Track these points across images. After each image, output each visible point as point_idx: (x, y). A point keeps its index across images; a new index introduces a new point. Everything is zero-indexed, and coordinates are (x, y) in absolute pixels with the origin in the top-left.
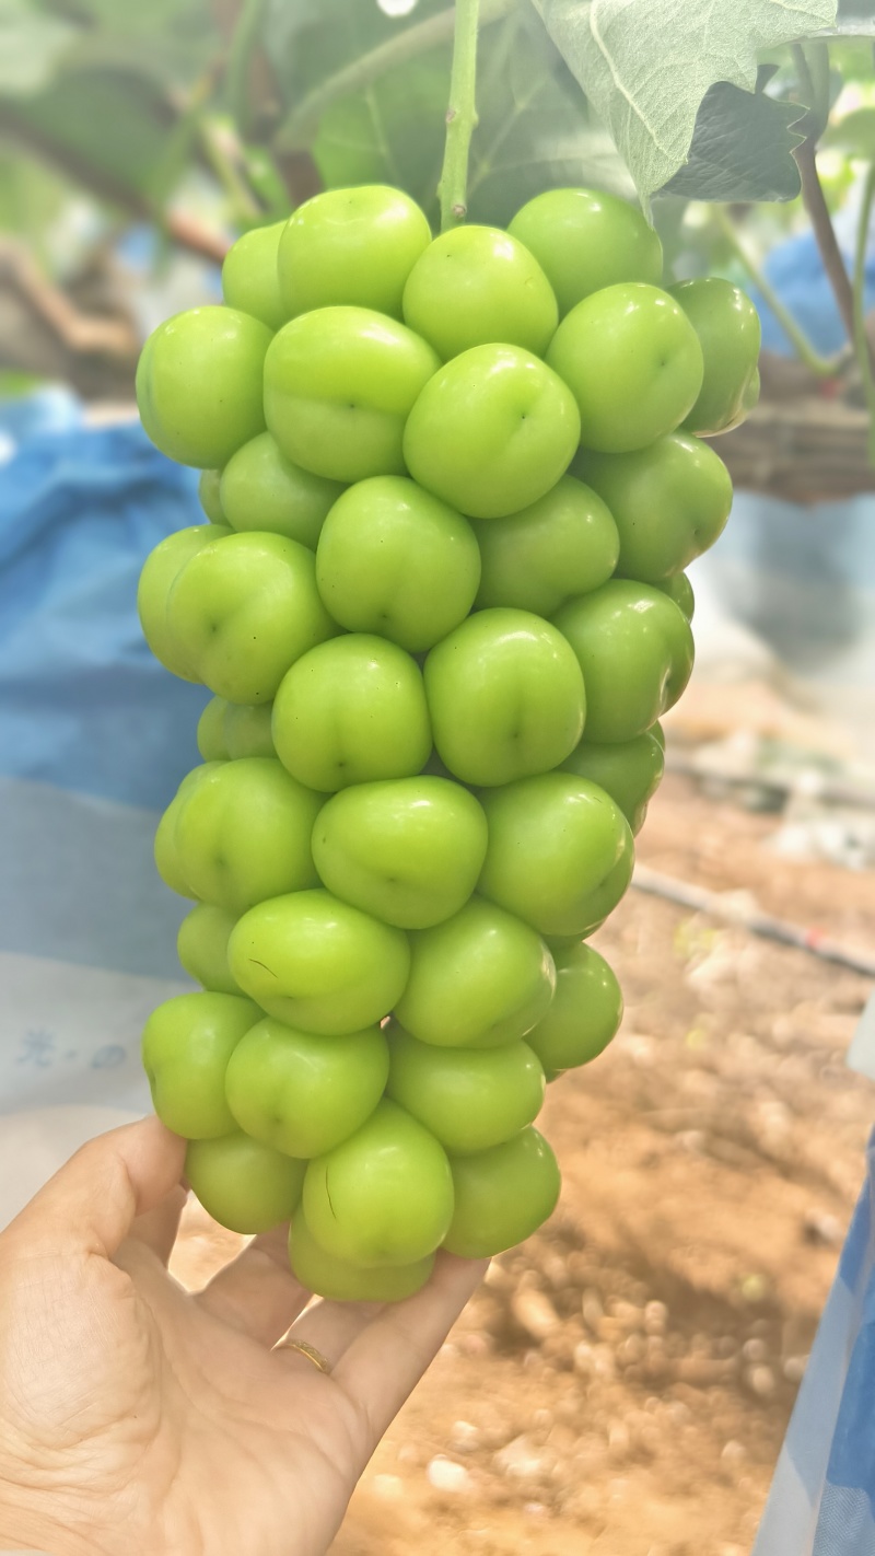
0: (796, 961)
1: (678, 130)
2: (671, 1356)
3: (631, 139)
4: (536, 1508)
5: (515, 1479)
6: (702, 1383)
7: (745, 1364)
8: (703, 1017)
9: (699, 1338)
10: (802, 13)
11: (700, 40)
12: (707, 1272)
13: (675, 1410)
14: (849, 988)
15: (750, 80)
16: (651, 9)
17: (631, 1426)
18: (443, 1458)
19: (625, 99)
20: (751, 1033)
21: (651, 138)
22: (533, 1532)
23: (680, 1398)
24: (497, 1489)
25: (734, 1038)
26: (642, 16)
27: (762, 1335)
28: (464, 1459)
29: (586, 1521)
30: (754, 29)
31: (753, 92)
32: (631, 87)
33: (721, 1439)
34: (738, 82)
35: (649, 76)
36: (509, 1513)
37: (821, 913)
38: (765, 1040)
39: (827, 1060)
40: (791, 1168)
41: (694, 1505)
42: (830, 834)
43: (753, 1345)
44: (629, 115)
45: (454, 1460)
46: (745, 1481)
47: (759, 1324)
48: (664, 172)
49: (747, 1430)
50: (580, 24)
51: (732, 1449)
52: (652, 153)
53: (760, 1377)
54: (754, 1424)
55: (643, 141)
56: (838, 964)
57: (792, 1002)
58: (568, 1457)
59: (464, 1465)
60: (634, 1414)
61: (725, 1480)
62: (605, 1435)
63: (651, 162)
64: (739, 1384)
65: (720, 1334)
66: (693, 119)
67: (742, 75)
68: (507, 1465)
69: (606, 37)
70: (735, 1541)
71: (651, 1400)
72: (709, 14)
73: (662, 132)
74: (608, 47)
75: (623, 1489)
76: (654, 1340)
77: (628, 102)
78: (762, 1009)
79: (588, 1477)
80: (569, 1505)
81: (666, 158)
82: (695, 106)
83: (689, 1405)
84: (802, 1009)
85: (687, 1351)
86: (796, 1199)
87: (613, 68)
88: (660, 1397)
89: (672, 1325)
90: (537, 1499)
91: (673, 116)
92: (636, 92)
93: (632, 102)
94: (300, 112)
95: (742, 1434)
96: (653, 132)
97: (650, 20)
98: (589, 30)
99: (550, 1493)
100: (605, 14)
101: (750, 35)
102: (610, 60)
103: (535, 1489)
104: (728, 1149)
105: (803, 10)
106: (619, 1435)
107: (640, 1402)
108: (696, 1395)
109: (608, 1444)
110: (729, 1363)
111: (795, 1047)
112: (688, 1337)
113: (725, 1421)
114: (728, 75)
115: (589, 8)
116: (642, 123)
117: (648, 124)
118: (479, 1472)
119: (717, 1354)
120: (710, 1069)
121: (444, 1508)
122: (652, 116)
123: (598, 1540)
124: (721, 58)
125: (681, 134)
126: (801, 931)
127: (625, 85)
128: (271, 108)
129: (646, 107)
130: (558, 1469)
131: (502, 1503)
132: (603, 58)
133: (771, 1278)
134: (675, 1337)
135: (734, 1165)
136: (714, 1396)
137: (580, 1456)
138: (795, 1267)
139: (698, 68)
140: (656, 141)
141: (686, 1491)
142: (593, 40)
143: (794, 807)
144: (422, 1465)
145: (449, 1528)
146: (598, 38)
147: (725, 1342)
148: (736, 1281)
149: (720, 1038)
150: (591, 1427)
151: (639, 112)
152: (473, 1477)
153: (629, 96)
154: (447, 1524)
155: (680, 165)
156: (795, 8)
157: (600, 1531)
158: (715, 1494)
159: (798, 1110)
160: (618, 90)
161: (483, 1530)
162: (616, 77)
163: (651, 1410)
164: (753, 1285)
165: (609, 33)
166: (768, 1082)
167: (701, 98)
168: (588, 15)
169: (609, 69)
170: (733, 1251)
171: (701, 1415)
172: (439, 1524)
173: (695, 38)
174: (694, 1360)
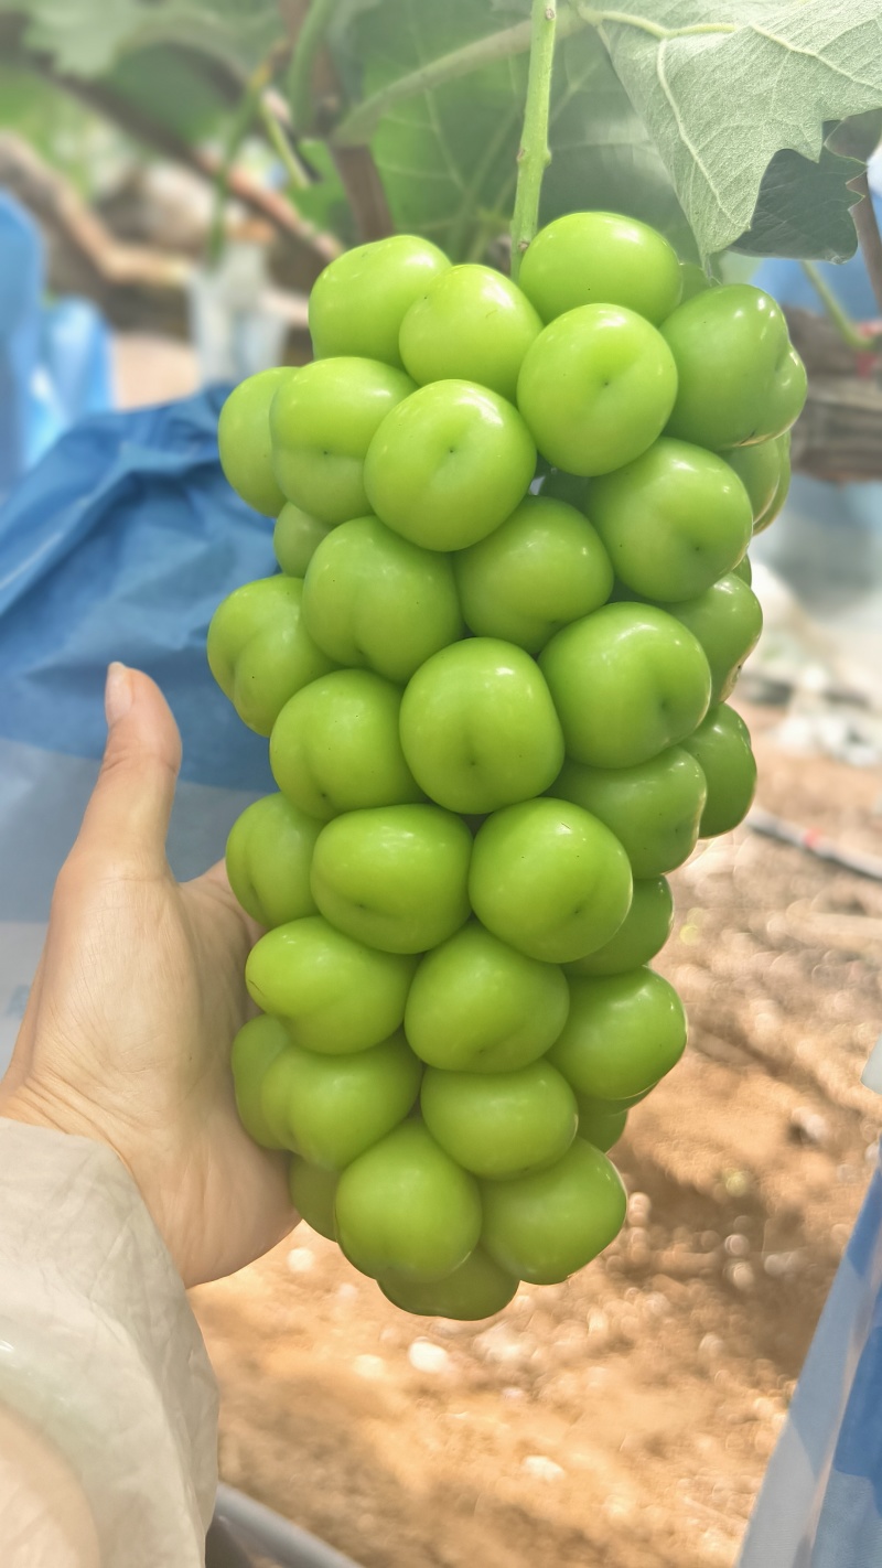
0: (792, 859)
1: (741, 195)
2: (653, 1247)
3: (694, 194)
4: (515, 1393)
5: (494, 1363)
6: (682, 1276)
7: (725, 1258)
8: (696, 911)
9: (680, 1231)
10: (870, 88)
11: (768, 103)
12: (692, 1167)
13: (654, 1302)
14: (845, 888)
15: (815, 149)
16: (719, 62)
17: (610, 1315)
18: (424, 1341)
19: (690, 153)
20: (745, 929)
21: (714, 198)
22: (511, 1417)
23: (659, 1290)
24: (477, 1373)
25: (727, 934)
26: (709, 69)
27: (743, 1231)
28: (446, 1342)
29: (562, 1408)
30: (821, 99)
31: (818, 162)
32: (696, 141)
33: (700, 1332)
34: (803, 151)
35: (714, 133)
36: (488, 1397)
37: (818, 809)
38: (758, 938)
39: (820, 959)
40: (779, 1067)
41: (670, 1395)
42: (832, 729)
43: (734, 1241)
44: (693, 170)
45: (436, 1343)
46: (721, 1374)
47: (741, 1220)
48: (726, 234)
49: (726, 1324)
50: (647, 67)
51: (710, 1342)
52: (715, 213)
53: (740, 1273)
54: (732, 1318)
55: (705, 198)
56: (834, 865)
57: (787, 898)
58: (548, 1343)
59: (446, 1347)
60: (614, 1304)
61: (702, 1372)
62: (585, 1323)
63: (713, 222)
64: (718, 1279)
65: (702, 1228)
66: (758, 185)
67: (807, 144)
68: (487, 1350)
69: (672, 85)
70: (709, 1433)
71: (631, 1290)
72: (777, 79)
73: (726, 193)
74: (675, 94)
75: (600, 1375)
76: (637, 1232)
77: (692, 159)
78: (756, 906)
79: (566, 1364)
80: (547, 1391)
81: (729, 221)
82: (759, 172)
83: (669, 1297)
84: (795, 907)
85: (669, 1242)
86: (783, 1099)
87: (679, 119)
88: (640, 1287)
89: (654, 1218)
90: (516, 1384)
91: (738, 180)
92: (700, 148)
93: (696, 158)
94: (359, 110)
95: (720, 1328)
96: (717, 192)
97: (718, 75)
98: (656, 74)
99: (529, 1378)
100: (672, 59)
101: (817, 104)
102: (676, 109)
103: (513, 1373)
104: (716, 1045)
105: (871, 84)
106: (598, 1324)
107: (620, 1293)
108: (676, 1287)
109: (587, 1332)
110: (708, 1258)
111: (785, 945)
112: (670, 1229)
113: (705, 1314)
114: (794, 142)
115: (657, 50)
116: (706, 181)
117: (711, 184)
118: (459, 1355)
119: (698, 1248)
120: (702, 964)
121: (425, 1391)
122: (716, 175)
123: (573, 1426)
124: (787, 125)
125: (744, 199)
126: (798, 830)
127: (690, 139)
128: (331, 102)
129: (711, 165)
130: (538, 1355)
131: (481, 1387)
132: (668, 105)
133: (755, 1175)
134: (657, 1229)
135: (722, 1061)
136: (694, 1288)
137: (559, 1343)
138: (779, 1165)
139: (764, 132)
140: (719, 202)
141: (661, 1381)
142: (659, 85)
143: (796, 703)
144: (404, 1347)
145: (428, 1410)
146: (665, 85)
147: (707, 1236)
148: (719, 1177)
149: (712, 934)
150: (571, 1314)
151: (703, 168)
152: (453, 1360)
153: (694, 151)
154: (427, 1406)
155: (742, 231)
156: (863, 82)
157: (575, 1419)
158: (691, 1386)
159: (787, 1008)
160: (683, 142)
161: (461, 1413)
162: (682, 127)
163: (631, 1300)
164: (736, 1181)
165: (676, 80)
166: (760, 980)
167: (766, 164)
168: (656, 58)
169: (674, 118)
170: (719, 1147)
171: (681, 1308)
172: (419, 1406)
173: (762, 101)
174: (676, 1253)
